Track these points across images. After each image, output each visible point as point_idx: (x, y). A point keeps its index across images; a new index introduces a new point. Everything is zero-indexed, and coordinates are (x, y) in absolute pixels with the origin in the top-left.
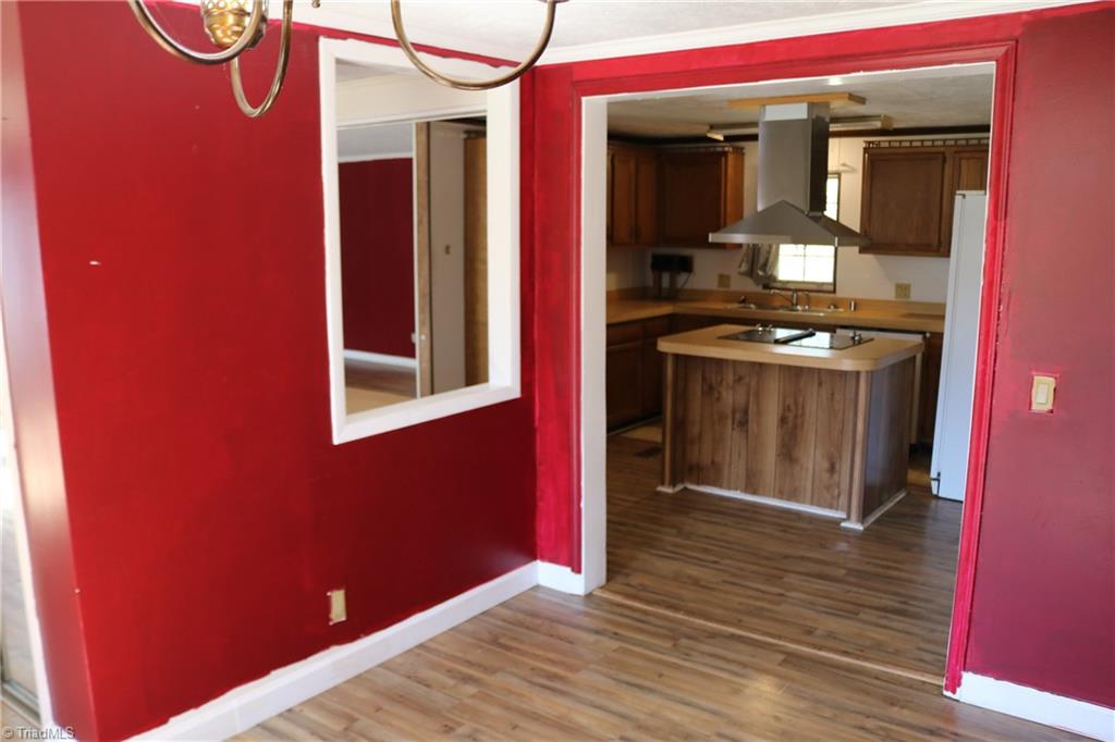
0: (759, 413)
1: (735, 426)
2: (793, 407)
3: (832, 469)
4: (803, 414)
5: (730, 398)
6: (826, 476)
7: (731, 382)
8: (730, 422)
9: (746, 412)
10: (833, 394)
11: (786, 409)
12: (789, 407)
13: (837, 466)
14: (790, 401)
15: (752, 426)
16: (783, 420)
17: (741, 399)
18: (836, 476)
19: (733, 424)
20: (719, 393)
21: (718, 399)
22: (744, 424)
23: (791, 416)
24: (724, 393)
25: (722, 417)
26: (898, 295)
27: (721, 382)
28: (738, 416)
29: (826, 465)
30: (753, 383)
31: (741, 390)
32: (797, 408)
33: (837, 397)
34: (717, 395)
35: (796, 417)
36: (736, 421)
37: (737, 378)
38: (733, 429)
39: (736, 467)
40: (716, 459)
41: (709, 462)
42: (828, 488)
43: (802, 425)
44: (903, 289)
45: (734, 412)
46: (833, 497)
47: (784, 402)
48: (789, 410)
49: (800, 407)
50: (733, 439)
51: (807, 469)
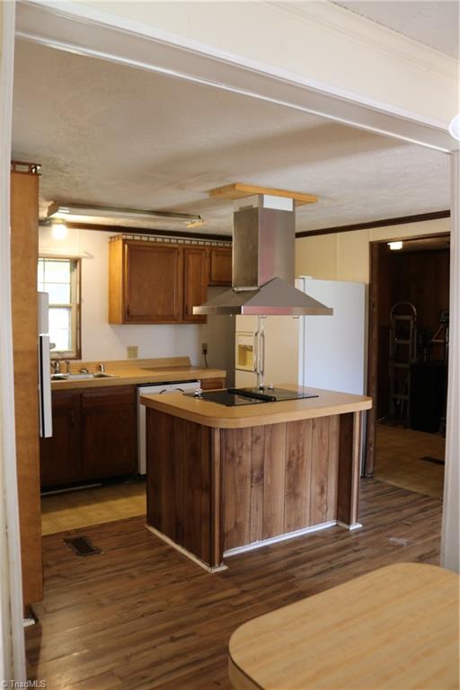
0: (272, 465)
1: (253, 484)
2: (296, 453)
3: (322, 491)
4: (303, 455)
5: (248, 459)
6: (318, 498)
7: (249, 444)
8: (249, 481)
9: (262, 468)
10: (322, 432)
11: (292, 454)
12: (293, 452)
13: (325, 488)
14: (294, 447)
15: (267, 478)
16: (289, 465)
17: (258, 457)
18: (325, 497)
19: (252, 482)
20: (240, 457)
21: (240, 462)
22: (260, 478)
23: (294, 459)
24: (244, 456)
25: (243, 478)
26: (129, 356)
27: (242, 446)
28: (255, 474)
29: (318, 490)
30: (268, 439)
31: (258, 449)
32: (298, 451)
33: (324, 433)
34: (237, 460)
35: (298, 459)
36: (254, 479)
37: (254, 438)
38: (252, 487)
39: (254, 519)
40: (238, 521)
41: (233, 525)
42: (320, 508)
43: (303, 463)
44: (132, 351)
45: (252, 472)
46: (323, 513)
47: (290, 449)
48: (293, 455)
49: (301, 449)
50: (252, 495)
51: (306, 499)
